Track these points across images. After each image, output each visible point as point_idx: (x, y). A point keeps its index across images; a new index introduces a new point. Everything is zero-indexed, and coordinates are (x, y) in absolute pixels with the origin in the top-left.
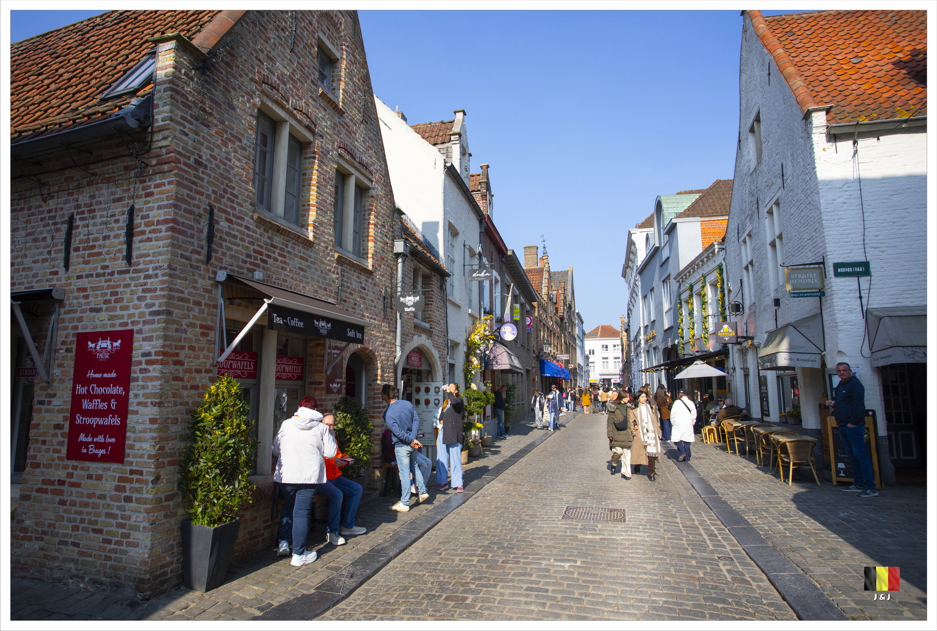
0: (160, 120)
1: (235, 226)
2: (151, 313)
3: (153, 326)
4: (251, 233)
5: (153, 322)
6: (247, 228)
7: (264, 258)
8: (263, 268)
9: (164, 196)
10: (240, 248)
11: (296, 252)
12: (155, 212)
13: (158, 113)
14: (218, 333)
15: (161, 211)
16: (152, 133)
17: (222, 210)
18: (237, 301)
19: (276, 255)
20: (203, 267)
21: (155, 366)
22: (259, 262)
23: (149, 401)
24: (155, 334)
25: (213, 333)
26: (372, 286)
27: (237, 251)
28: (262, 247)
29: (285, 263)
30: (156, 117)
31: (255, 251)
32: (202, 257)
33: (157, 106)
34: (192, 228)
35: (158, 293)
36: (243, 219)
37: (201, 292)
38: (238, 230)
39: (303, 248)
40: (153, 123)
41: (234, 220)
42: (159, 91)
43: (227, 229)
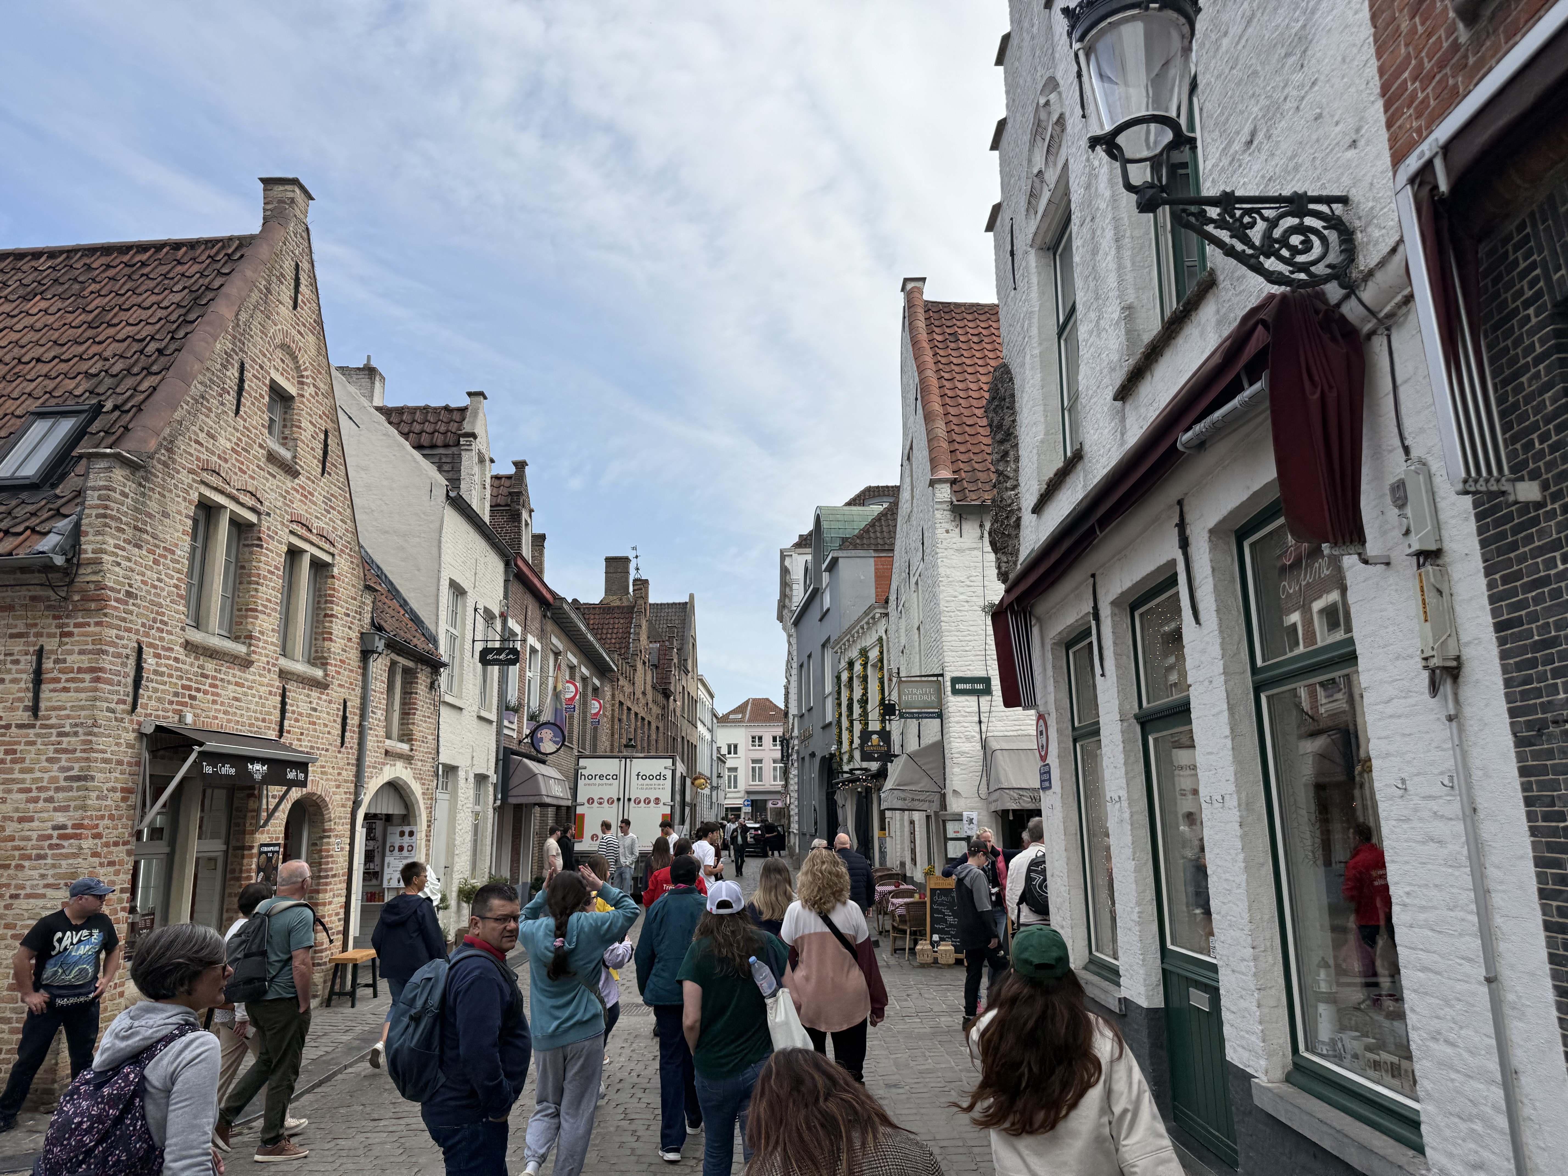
0: (90, 551)
1: (163, 661)
2: (67, 779)
3: (70, 794)
4: (180, 665)
5: (71, 789)
6: (176, 660)
7: (193, 693)
8: (192, 707)
9: (90, 639)
10: (167, 687)
11: (230, 678)
12: (75, 657)
13: (89, 542)
14: (139, 796)
15: (83, 657)
16: (78, 565)
17: (151, 645)
18: (161, 753)
19: (207, 687)
20: (127, 718)
21: (72, 841)
22: (187, 700)
23: (62, 882)
24: (72, 804)
25: (134, 796)
26: (325, 704)
27: (163, 691)
28: (190, 680)
29: (218, 695)
30: (83, 547)
31: (184, 687)
32: (128, 707)
33: (87, 534)
34: (118, 674)
35: (78, 754)
36: (171, 649)
37: (123, 748)
38: (166, 666)
39: (240, 670)
40: (79, 554)
41: (162, 653)
42: (90, 516)
43: (154, 667)
